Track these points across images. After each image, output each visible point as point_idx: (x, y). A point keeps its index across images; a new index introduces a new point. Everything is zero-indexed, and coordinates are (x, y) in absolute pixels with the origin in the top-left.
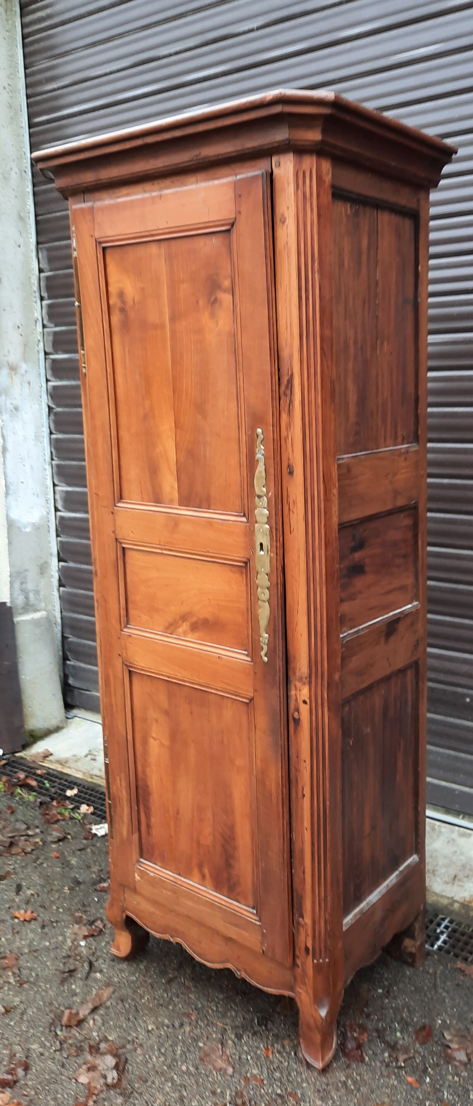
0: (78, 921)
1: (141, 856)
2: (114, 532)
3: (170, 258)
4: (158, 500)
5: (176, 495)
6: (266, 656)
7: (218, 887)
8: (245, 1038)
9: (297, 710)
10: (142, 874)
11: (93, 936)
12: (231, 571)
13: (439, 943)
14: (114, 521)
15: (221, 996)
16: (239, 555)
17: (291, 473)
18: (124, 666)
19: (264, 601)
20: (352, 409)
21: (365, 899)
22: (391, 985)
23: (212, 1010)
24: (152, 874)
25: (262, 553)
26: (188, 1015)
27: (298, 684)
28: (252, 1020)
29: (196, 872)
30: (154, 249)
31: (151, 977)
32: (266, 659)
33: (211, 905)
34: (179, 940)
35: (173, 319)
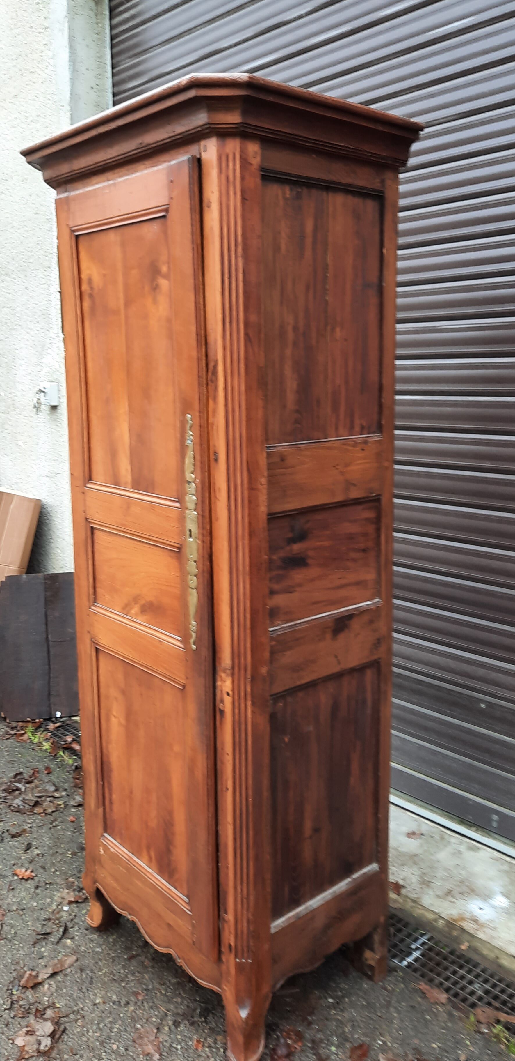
0: (70, 886)
1: (105, 830)
2: (84, 512)
3: (123, 244)
4: (117, 483)
5: (129, 479)
6: (194, 644)
7: (161, 872)
8: (182, 1027)
9: (222, 701)
10: (106, 848)
11: (77, 902)
12: (171, 556)
13: (410, 959)
14: (85, 500)
15: (174, 981)
16: (174, 540)
17: (216, 460)
18: (93, 644)
19: (192, 588)
20: (291, 397)
21: (304, 903)
22: (343, 997)
23: (161, 993)
24: (112, 850)
25: (191, 540)
26: (136, 994)
27: (223, 675)
28: (194, 1010)
29: (145, 853)
30: (112, 236)
31: (116, 951)
32: (194, 647)
33: (154, 887)
34: (134, 919)
35: (127, 304)
